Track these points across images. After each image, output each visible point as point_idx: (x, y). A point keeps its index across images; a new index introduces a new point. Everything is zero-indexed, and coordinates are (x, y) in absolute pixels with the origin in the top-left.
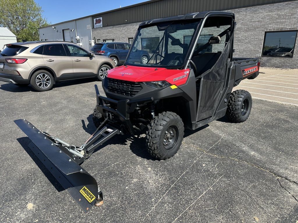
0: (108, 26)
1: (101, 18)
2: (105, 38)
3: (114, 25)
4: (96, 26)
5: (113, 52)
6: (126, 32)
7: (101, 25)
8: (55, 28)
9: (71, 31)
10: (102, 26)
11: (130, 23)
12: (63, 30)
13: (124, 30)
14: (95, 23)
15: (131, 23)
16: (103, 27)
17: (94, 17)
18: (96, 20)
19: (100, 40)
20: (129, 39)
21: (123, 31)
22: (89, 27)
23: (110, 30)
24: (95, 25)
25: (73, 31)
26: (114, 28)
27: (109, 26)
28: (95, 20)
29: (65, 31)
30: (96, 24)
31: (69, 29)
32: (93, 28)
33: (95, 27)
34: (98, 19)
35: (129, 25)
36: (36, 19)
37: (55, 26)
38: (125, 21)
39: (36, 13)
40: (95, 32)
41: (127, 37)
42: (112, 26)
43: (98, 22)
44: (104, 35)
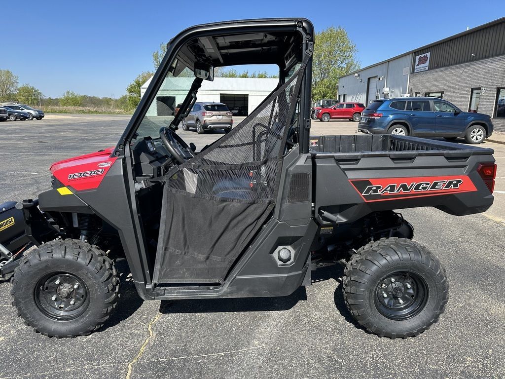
0: (438, 67)
1: (428, 54)
2: (428, 90)
3: (449, 65)
4: (418, 68)
5: (399, 116)
6: (469, 76)
7: (426, 66)
8: (359, 76)
9: (379, 79)
10: (427, 68)
11: (479, 59)
12: (369, 79)
13: (466, 72)
14: (417, 63)
15: (482, 58)
16: (429, 69)
17: (416, 53)
18: (420, 59)
19: (419, 93)
20: (473, 90)
21: (464, 75)
22: (407, 70)
23: (440, 74)
24: (416, 67)
25: (381, 79)
26: (448, 71)
27: (440, 67)
28: (418, 57)
29: (371, 80)
30: (418, 65)
31: (377, 77)
32: (413, 72)
33: (416, 71)
34: (422, 56)
35: (478, 62)
36: (344, 63)
37: (360, 73)
38: (471, 55)
39: (346, 54)
40: (415, 80)
41: (469, 87)
42: (445, 66)
43: (422, 61)
44: (427, 85)
